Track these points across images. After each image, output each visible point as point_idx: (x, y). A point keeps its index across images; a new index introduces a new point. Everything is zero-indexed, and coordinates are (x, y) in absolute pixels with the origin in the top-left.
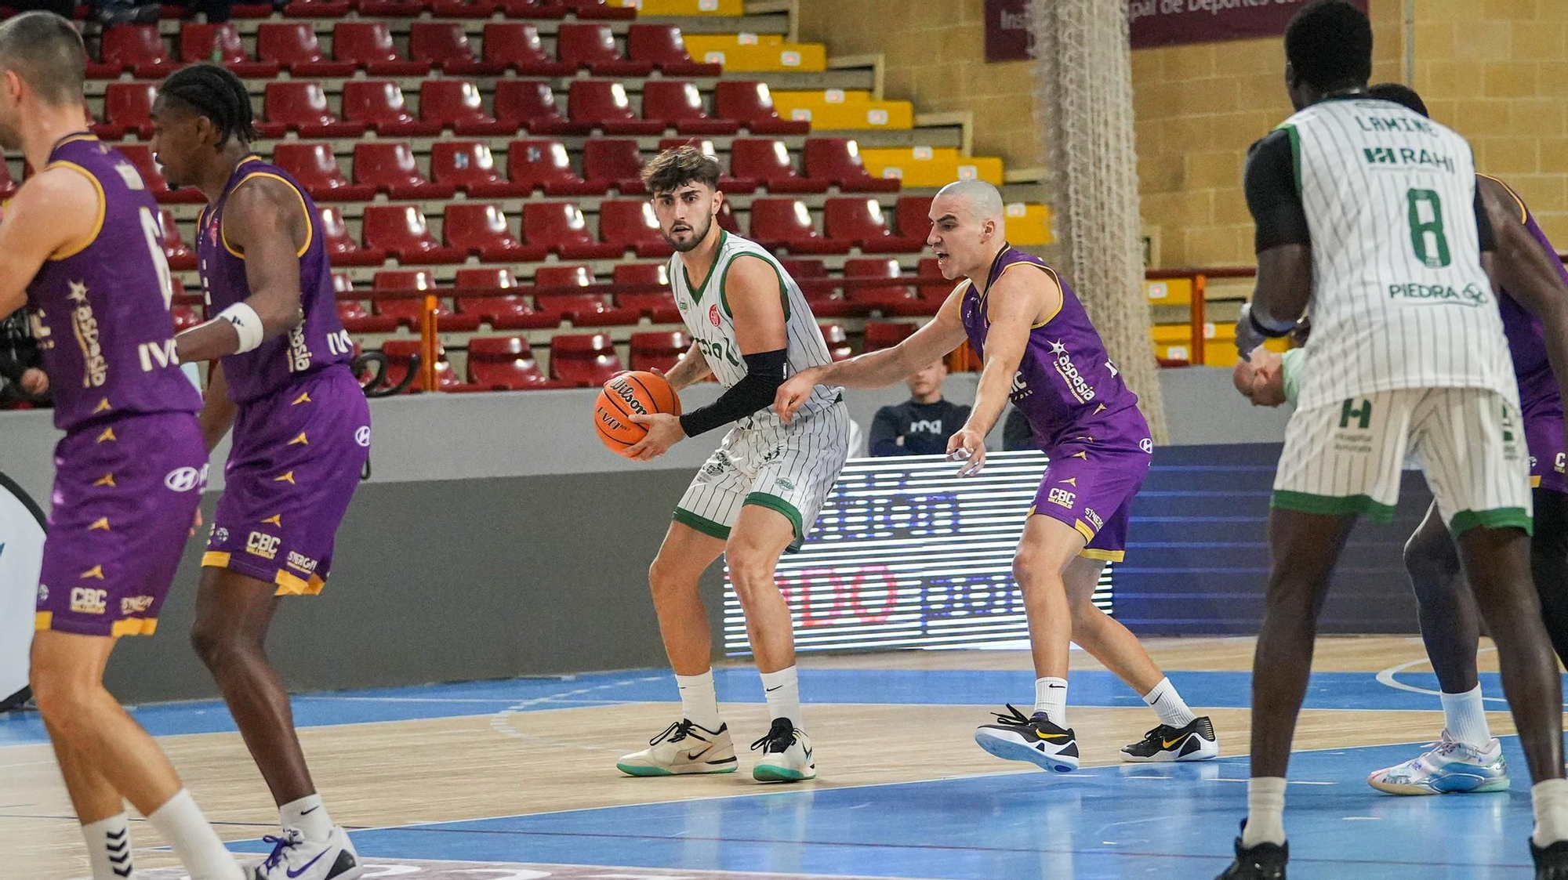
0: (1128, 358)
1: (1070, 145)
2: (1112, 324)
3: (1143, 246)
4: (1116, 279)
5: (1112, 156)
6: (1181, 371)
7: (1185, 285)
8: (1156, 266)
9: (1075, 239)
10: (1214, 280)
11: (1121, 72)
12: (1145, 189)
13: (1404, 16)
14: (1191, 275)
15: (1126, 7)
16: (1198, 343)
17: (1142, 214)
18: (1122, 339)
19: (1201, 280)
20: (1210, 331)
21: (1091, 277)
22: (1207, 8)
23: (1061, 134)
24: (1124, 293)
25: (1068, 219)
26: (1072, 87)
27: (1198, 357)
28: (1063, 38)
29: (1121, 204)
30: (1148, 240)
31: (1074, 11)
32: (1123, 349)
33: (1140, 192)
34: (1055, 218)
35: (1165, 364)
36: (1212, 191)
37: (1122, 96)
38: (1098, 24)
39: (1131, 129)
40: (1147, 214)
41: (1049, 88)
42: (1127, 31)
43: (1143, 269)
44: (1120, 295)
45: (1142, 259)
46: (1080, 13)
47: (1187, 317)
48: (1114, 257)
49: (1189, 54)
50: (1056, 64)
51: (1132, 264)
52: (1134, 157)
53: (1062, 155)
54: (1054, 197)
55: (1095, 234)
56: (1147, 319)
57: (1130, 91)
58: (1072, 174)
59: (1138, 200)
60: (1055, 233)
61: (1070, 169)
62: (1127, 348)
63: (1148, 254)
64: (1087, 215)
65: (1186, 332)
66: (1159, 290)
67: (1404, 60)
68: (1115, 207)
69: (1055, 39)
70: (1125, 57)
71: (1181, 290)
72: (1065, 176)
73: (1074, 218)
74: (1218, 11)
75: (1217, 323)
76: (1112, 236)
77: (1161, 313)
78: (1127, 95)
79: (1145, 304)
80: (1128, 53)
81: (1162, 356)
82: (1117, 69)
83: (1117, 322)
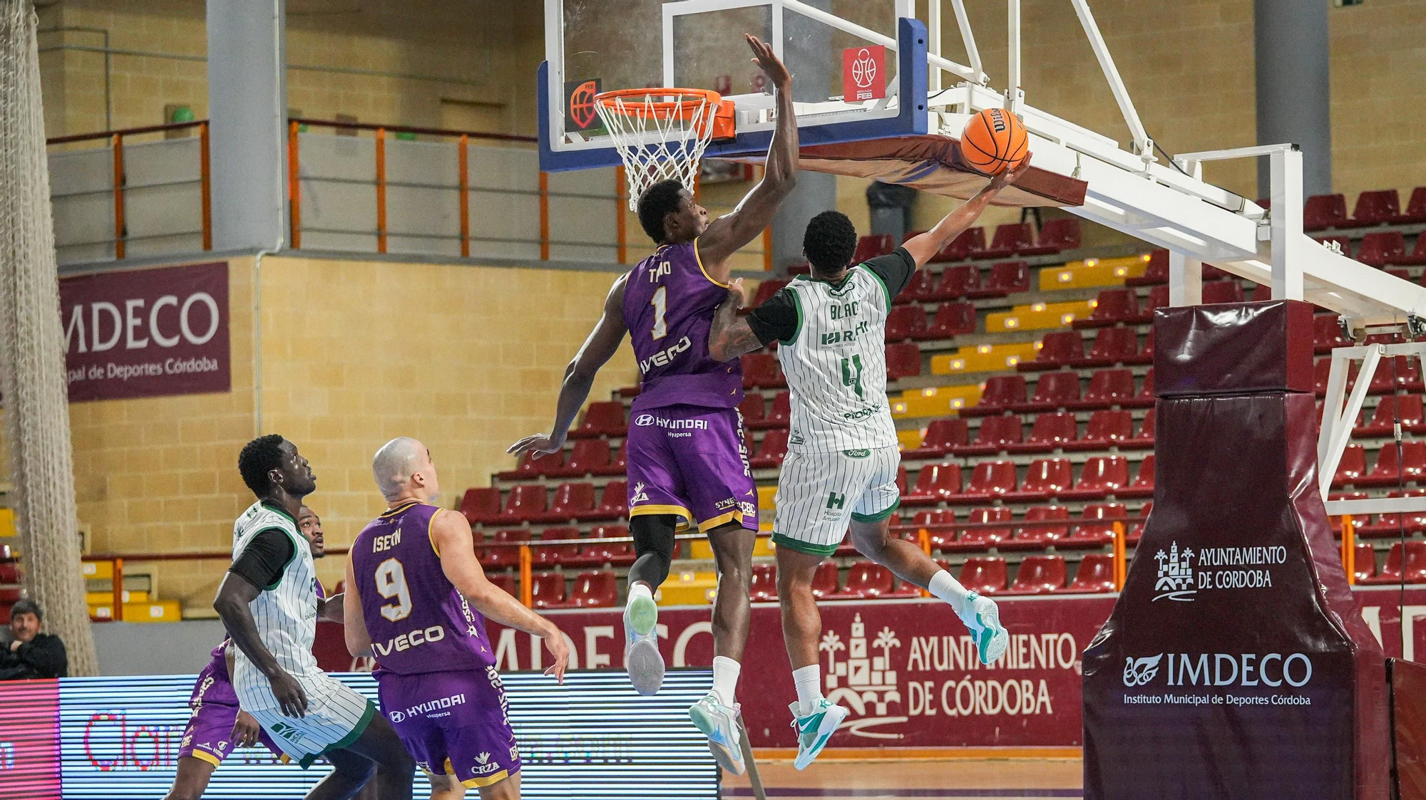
0: (70, 616)
1: (28, 468)
2: (59, 593)
3: (79, 539)
4: (61, 562)
5: (57, 476)
6: (106, 625)
7: (109, 565)
8: (88, 552)
9: (32, 533)
10: (128, 563)
11: (62, 419)
12: (80, 499)
13: (254, 386)
14: (113, 559)
15: (65, 374)
16: (118, 606)
17: (77, 515)
18: (66, 603)
19: (119, 562)
20: (126, 597)
21: (44, 561)
22: (120, 376)
23: (21, 461)
24: (67, 571)
25: (27, 520)
26: (29, 429)
27: (118, 614)
28: (22, 395)
29: (64, 510)
30: (82, 534)
31: (29, 377)
32: (66, 611)
33: (77, 501)
34: (18, 519)
35: (96, 620)
36: (126, 502)
37: (63, 435)
38: (45, 386)
39: (70, 457)
40: (81, 516)
41: (12, 430)
42: (66, 390)
43: (80, 555)
44: (64, 572)
45: (79, 547)
46: (33, 378)
47: (110, 587)
48: (59, 547)
49: (109, 407)
50: (18, 412)
51: (72, 551)
52: (72, 478)
53: (23, 476)
54: (18, 504)
55: (46, 530)
56: (83, 588)
57: (69, 433)
58: (30, 490)
59: (76, 507)
60: (18, 529)
61: (28, 485)
62: (70, 609)
63: (83, 544)
64: (40, 515)
65: (110, 598)
66: (91, 569)
67: (256, 414)
68: (60, 511)
69: (16, 396)
70: (65, 408)
71: (106, 569)
72: (24, 490)
73: (32, 519)
74: (128, 378)
75: (131, 591)
76: (58, 531)
77: (92, 585)
78: (66, 435)
79: (82, 578)
80: (67, 406)
81: (93, 614)
82: (59, 416)
83: (63, 592)
